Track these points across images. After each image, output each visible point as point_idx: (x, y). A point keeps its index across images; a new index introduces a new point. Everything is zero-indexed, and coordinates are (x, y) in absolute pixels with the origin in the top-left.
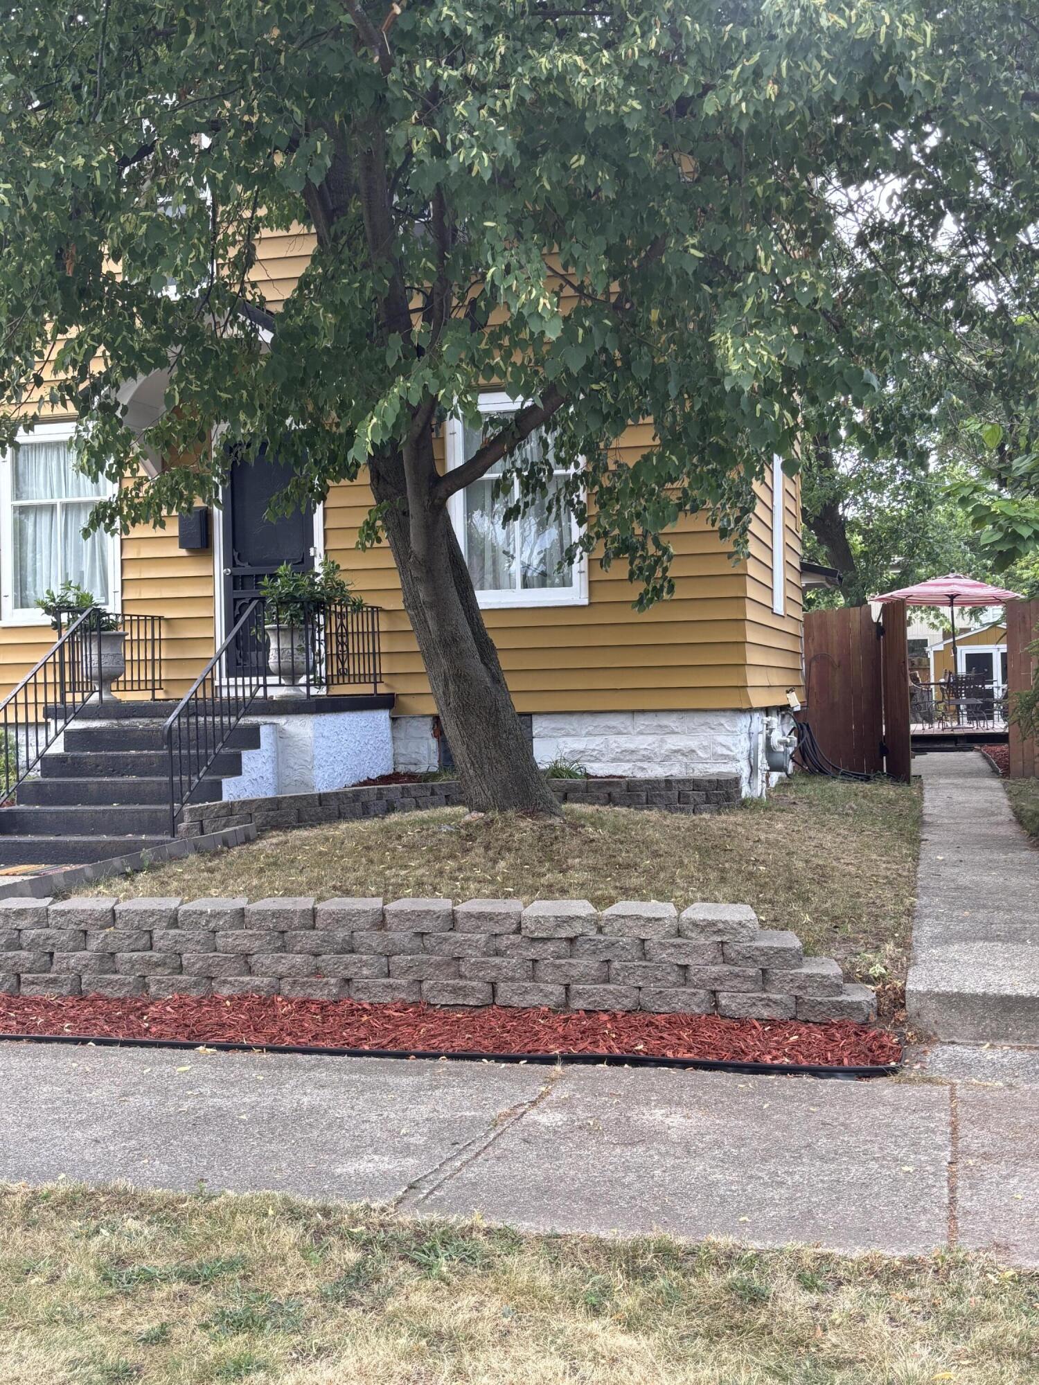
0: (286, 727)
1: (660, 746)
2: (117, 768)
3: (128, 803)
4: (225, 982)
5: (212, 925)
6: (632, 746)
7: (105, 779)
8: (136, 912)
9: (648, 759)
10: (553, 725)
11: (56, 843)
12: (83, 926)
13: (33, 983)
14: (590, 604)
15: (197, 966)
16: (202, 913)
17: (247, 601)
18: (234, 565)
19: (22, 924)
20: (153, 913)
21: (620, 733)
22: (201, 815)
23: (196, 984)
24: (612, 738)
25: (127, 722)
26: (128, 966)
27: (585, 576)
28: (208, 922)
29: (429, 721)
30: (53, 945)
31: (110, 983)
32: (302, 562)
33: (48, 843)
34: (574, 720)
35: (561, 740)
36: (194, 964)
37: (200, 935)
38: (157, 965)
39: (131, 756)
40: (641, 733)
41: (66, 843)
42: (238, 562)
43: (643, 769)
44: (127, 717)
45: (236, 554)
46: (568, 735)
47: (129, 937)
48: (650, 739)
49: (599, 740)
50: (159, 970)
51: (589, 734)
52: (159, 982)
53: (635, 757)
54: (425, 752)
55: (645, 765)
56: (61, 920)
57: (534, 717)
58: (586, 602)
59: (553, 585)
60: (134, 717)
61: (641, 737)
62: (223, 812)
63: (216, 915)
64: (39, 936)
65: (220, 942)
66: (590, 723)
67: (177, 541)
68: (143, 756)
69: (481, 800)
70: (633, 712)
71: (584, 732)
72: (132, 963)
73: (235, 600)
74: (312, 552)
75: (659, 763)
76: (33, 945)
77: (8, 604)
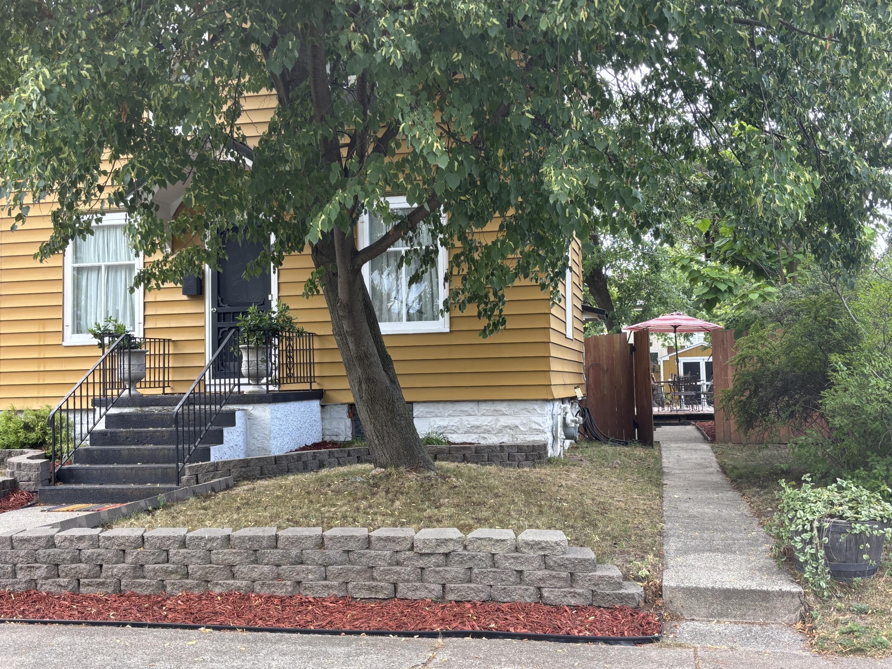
0: (252, 412)
1: (496, 424)
2: (140, 439)
3: (147, 463)
4: (217, 584)
5: (208, 546)
6: (478, 424)
7: (133, 447)
8: (158, 538)
9: (488, 432)
10: (427, 410)
11: (101, 489)
12: (122, 547)
13: (88, 585)
14: (451, 331)
15: (199, 573)
16: (202, 538)
17: (227, 329)
18: (219, 306)
19: (82, 546)
20: (169, 538)
21: (470, 415)
22: (197, 471)
23: (198, 585)
24: (465, 418)
25: (147, 409)
26: (152, 574)
27: (447, 314)
28: (206, 544)
29: (346, 407)
30: (103, 560)
31: (140, 585)
32: (263, 304)
33: (95, 490)
34: (440, 406)
35: (431, 420)
36: (196, 572)
37: (200, 553)
38: (172, 573)
39: (150, 432)
40: (483, 415)
41: (107, 489)
42: (221, 304)
43: (485, 438)
44: (147, 406)
45: (220, 299)
46: (436, 416)
47: (153, 554)
48: (490, 419)
49: (456, 419)
50: (173, 576)
51: (450, 415)
52: (173, 584)
53: (479, 431)
54: (342, 427)
55: (486, 436)
56: (108, 543)
57: (414, 405)
58: (448, 330)
59: (426, 319)
60: (152, 405)
61: (484, 417)
62: (211, 469)
63: (212, 540)
64: (93, 554)
65: (214, 557)
66: (450, 408)
67: (181, 290)
68: (157, 431)
69: (383, 460)
70: (478, 401)
71: (446, 414)
72: (155, 571)
73: (219, 329)
74: (270, 297)
75: (495, 434)
76: (89, 560)
77: (68, 331)
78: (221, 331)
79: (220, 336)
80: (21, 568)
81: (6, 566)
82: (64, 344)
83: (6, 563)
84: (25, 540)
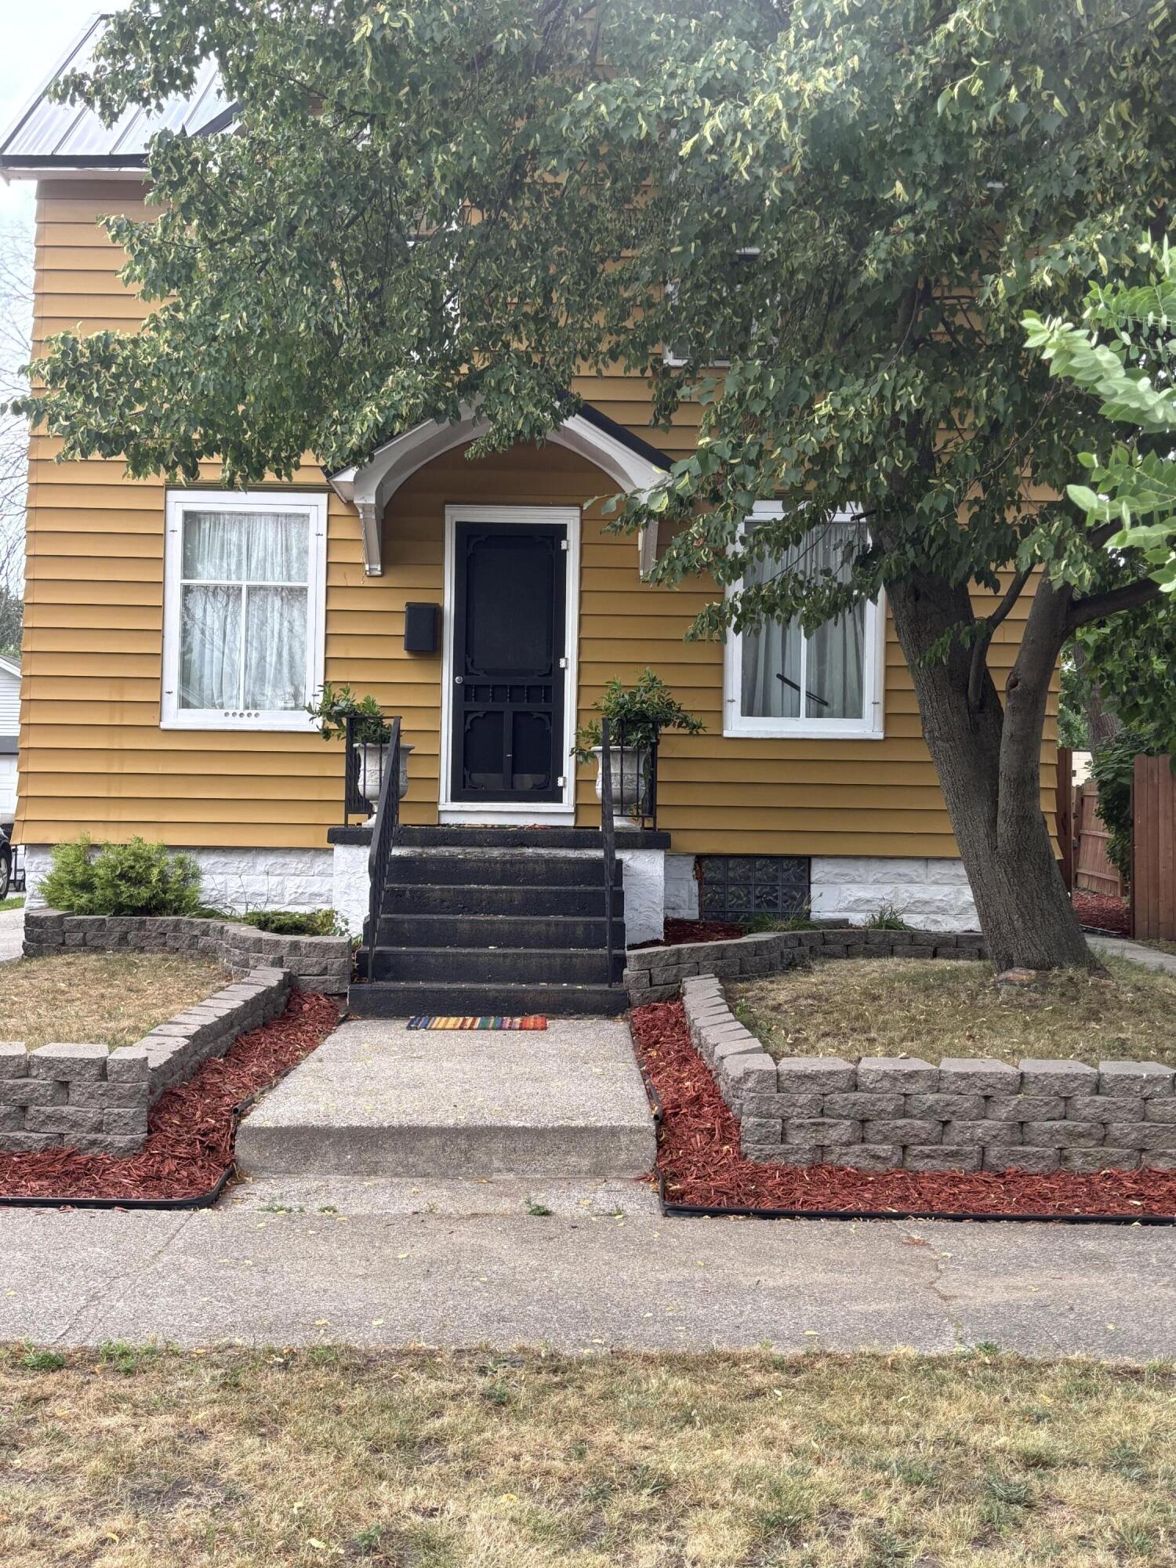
0: (631, 863)
1: (956, 898)
2: (470, 905)
3: (507, 946)
4: (1163, 1155)
5: (1147, 1092)
6: (926, 897)
8: (1057, 1077)
9: (943, 911)
10: (837, 871)
11: (472, 991)
12: (989, 1091)
13: (928, 1156)
14: (886, 738)
15: (1133, 1137)
16: (1136, 1078)
17: (481, 715)
18: (467, 673)
19: (911, 1088)
20: (1076, 1077)
21: (912, 882)
22: (650, 962)
23: (1129, 1157)
24: (902, 887)
25: (433, 851)
26: (1046, 1137)
27: (880, 708)
28: (1142, 1088)
29: (691, 860)
30: (953, 1113)
31: (1025, 1156)
32: (550, 674)
34: (861, 864)
35: (844, 887)
36: (1128, 1134)
37: (1134, 1103)
38: (1081, 1135)
40: (936, 883)
42: (471, 670)
43: (936, 922)
44: (435, 845)
45: (469, 660)
46: (853, 882)
47: (1047, 1104)
48: (946, 889)
49: (888, 888)
50: (1082, 1140)
51: (876, 882)
52: (1086, 1155)
53: (927, 909)
54: (684, 894)
55: (939, 918)
56: (962, 1084)
57: (814, 861)
58: (880, 736)
59: (831, 715)
60: (446, 845)
61: (935, 887)
62: (673, 960)
63: (1153, 1080)
64: (937, 1102)
65: (1155, 1110)
66: (877, 870)
67: (402, 641)
68: (502, 891)
70: (927, 859)
71: (871, 880)
72: (1053, 1133)
73: (467, 713)
74: (562, 663)
75: (954, 916)
76: (930, 1111)
77: (171, 703)
78: (470, 717)
79: (468, 727)
80: (800, 1126)
81: (772, 1122)
82: (163, 725)
83: (771, 1116)
84: (806, 1076)
